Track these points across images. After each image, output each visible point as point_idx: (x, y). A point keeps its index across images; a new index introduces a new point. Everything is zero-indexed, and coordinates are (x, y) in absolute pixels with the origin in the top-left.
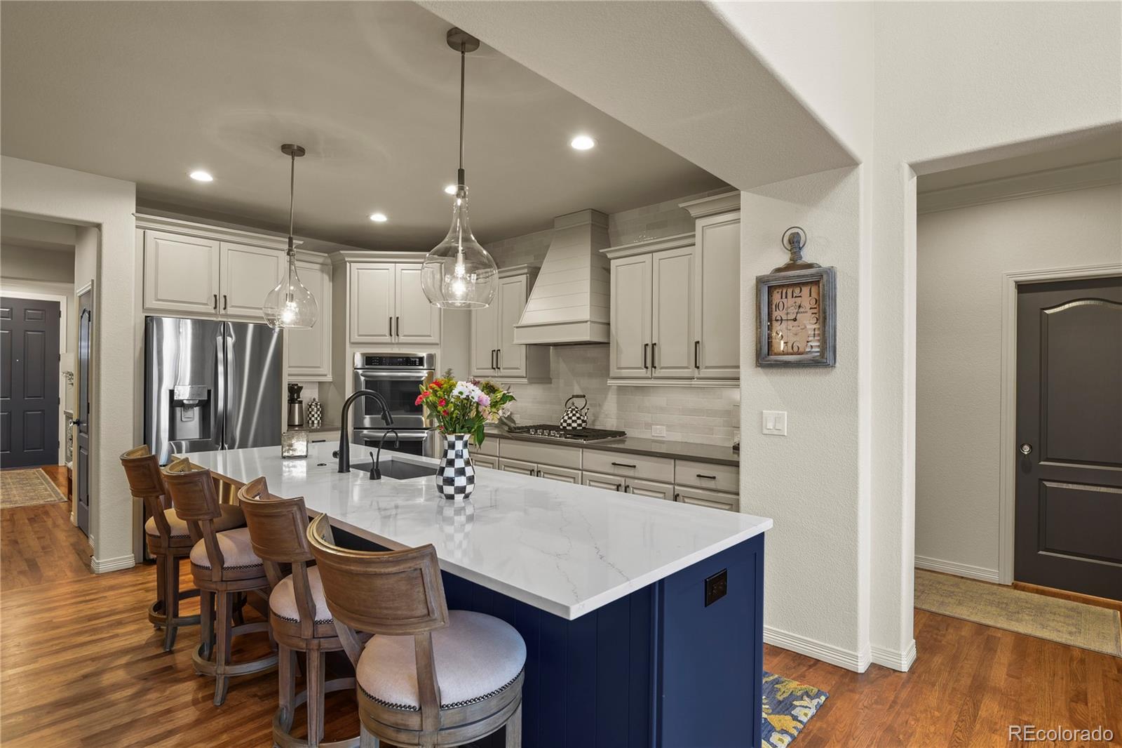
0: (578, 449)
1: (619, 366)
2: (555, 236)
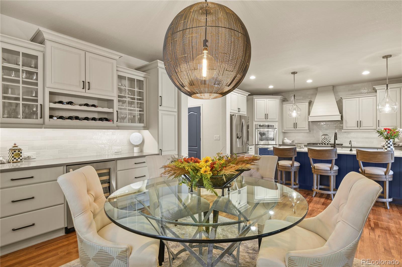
1: (347, 126)
2: (318, 92)
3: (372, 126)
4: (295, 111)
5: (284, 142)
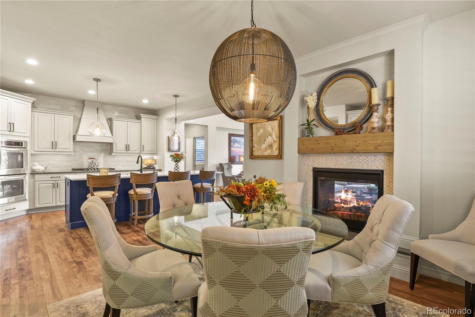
1: (117, 150)
2: (85, 105)
3: (137, 150)
4: (98, 129)
5: (33, 169)
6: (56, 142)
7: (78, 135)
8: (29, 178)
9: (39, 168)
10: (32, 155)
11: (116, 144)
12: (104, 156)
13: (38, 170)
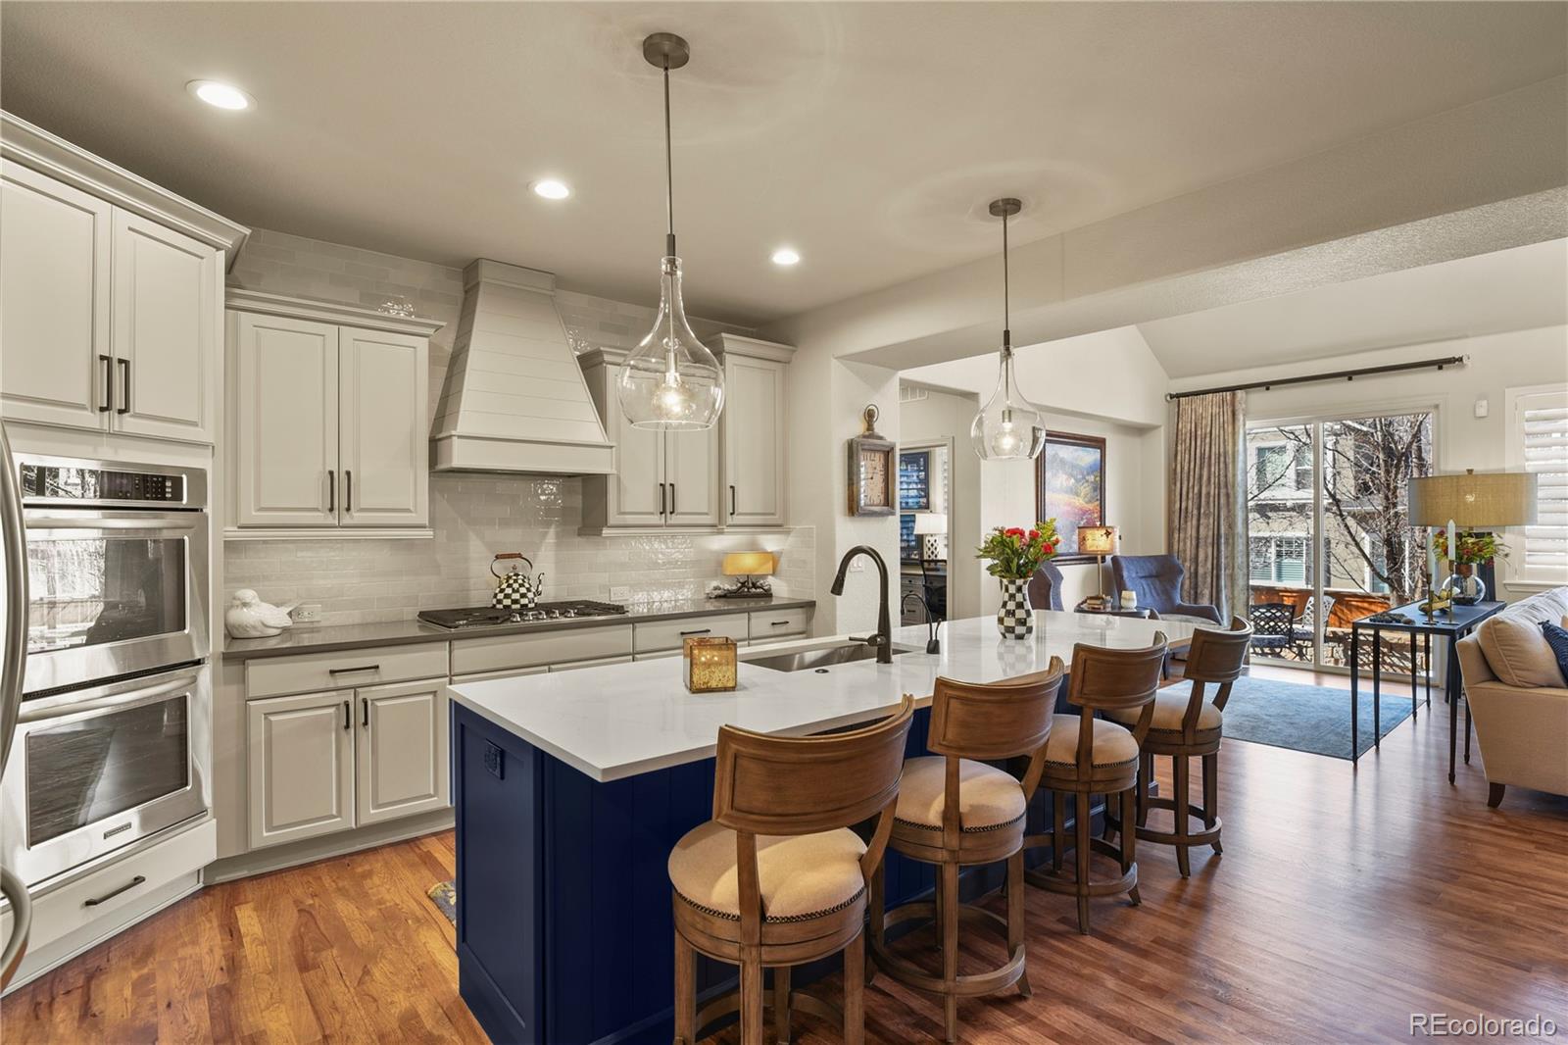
0: (627, 626)
1: (622, 510)
2: (482, 288)
3: (706, 511)
5: (234, 626)
6: (348, 473)
7: (460, 437)
8: (215, 682)
9: (263, 615)
10: (230, 546)
11: (619, 479)
12: (558, 545)
13: (260, 627)
